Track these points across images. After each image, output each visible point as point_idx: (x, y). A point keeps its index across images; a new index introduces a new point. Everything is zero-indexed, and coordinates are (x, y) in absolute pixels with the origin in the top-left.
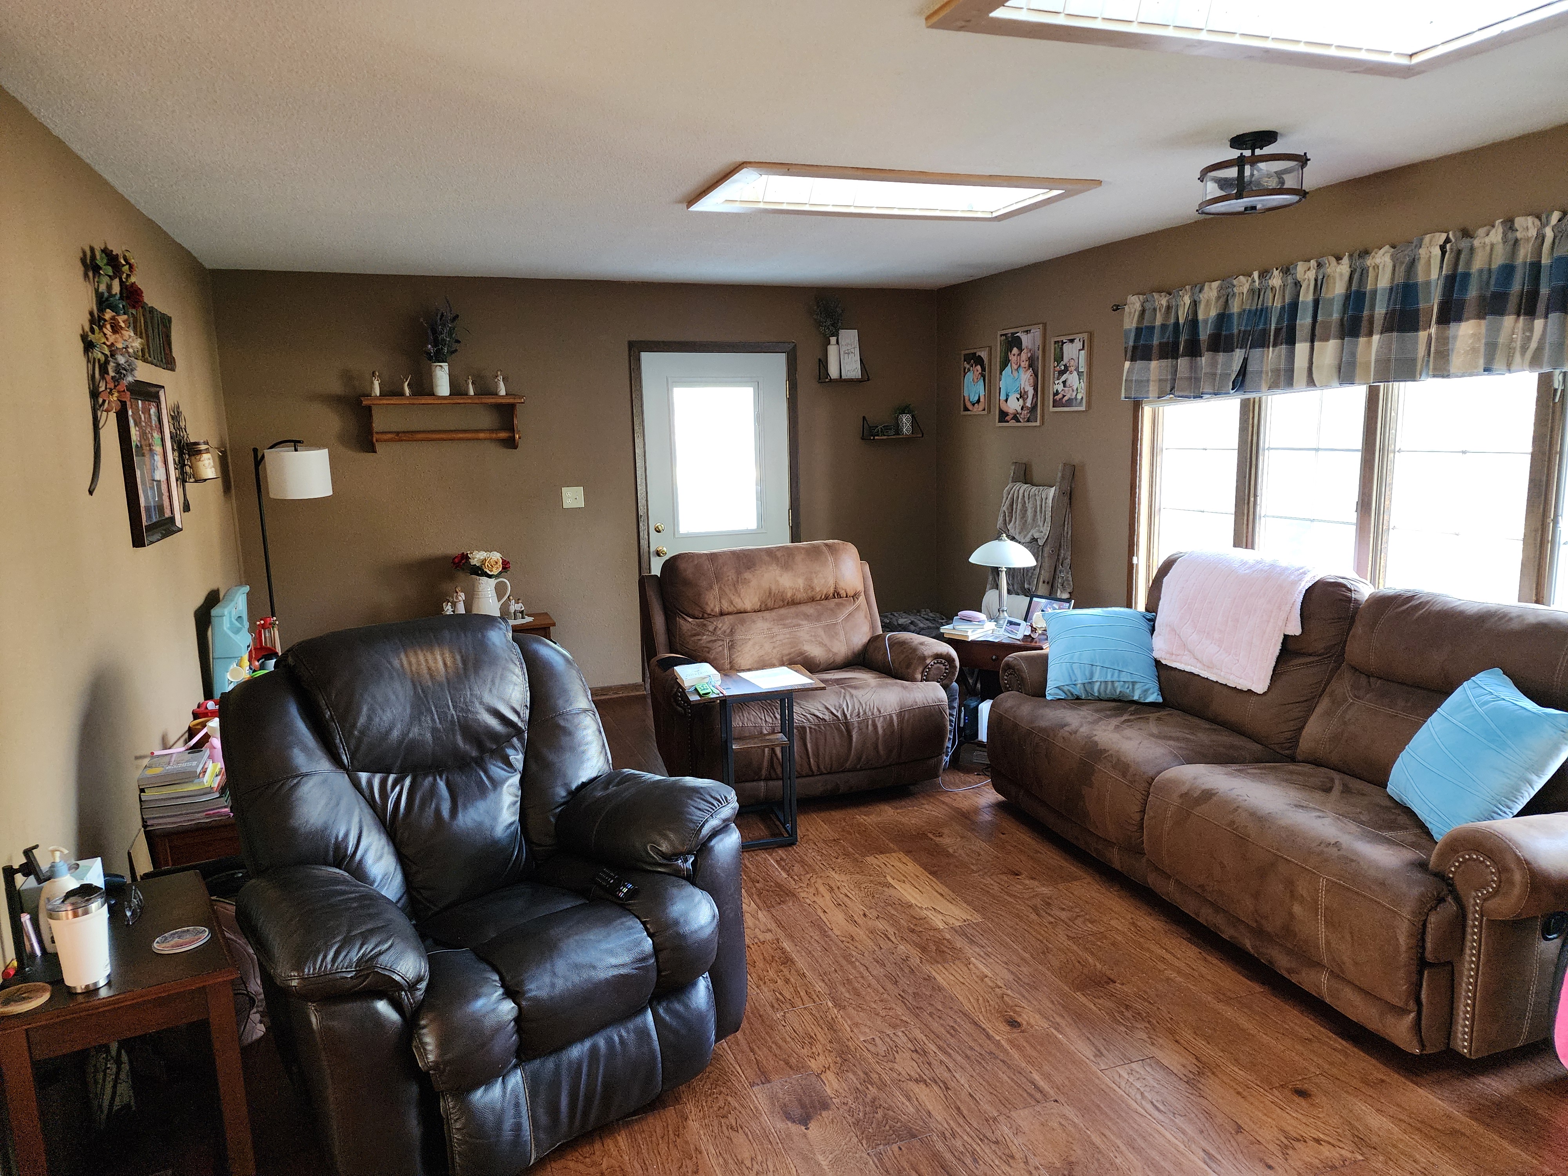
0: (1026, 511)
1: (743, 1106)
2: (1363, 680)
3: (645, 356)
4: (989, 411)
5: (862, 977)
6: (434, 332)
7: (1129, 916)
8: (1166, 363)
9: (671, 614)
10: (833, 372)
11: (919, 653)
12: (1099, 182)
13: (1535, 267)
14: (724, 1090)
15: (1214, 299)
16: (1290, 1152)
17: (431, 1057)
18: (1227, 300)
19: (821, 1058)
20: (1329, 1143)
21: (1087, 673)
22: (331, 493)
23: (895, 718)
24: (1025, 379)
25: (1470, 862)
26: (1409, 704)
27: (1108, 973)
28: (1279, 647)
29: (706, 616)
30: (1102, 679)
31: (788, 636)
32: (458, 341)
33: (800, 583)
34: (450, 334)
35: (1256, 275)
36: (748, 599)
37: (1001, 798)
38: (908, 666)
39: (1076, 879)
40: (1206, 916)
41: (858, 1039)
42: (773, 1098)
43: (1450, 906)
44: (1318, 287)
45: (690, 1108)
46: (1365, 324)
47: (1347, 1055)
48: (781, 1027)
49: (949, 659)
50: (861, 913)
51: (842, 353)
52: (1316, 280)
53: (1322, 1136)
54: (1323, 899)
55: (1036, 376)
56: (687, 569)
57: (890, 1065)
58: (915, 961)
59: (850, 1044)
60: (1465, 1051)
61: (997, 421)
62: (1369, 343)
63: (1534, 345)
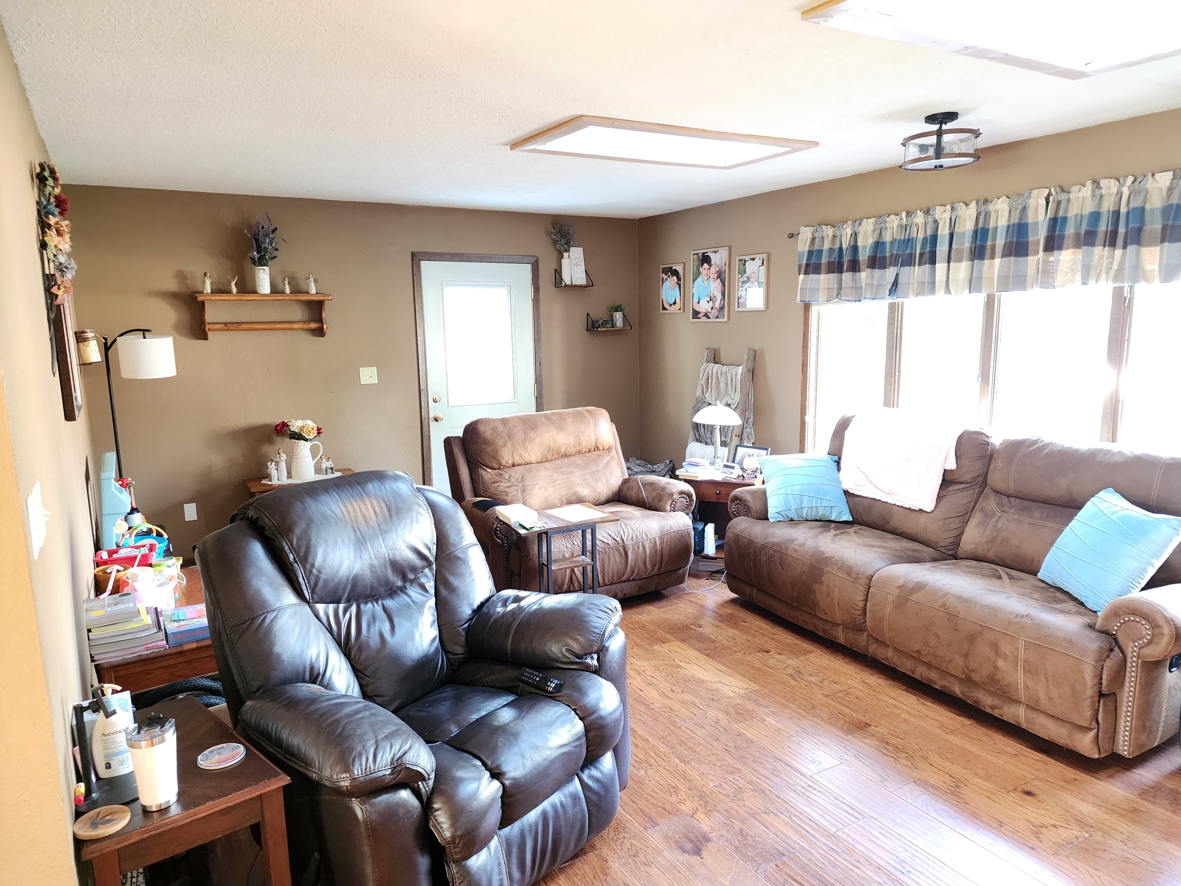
0: (719, 384)
1: (647, 847)
2: (1005, 500)
3: (424, 264)
4: (684, 311)
5: (691, 738)
6: (257, 241)
7: (859, 677)
8: (833, 276)
9: (474, 466)
10: (567, 280)
11: (668, 491)
12: (817, 144)
13: (1116, 214)
14: (626, 835)
15: (870, 232)
16: (1040, 836)
17: (448, 834)
18: (881, 232)
19: (688, 803)
20: (1062, 826)
21: (798, 501)
22: (174, 373)
23: (658, 540)
24: (715, 287)
25: (1130, 623)
26: (1044, 515)
27: (863, 719)
28: (941, 478)
29: (501, 467)
30: (809, 506)
31: (565, 481)
32: (277, 250)
33: (571, 439)
34: (271, 243)
35: (904, 214)
36: (533, 453)
37: (735, 596)
38: (660, 501)
39: (810, 652)
40: (921, 672)
41: (710, 785)
42: (667, 839)
43: (1117, 654)
44: (952, 224)
45: (605, 851)
46: (988, 252)
47: (1045, 763)
48: (648, 782)
49: (690, 496)
50: (670, 689)
51: (572, 265)
52: (951, 219)
53: (1055, 822)
54: (1022, 654)
55: (724, 285)
56: (486, 431)
57: (741, 803)
58: (724, 722)
59: (704, 789)
60: (1125, 753)
61: (691, 317)
62: (992, 266)
63: (1115, 267)
